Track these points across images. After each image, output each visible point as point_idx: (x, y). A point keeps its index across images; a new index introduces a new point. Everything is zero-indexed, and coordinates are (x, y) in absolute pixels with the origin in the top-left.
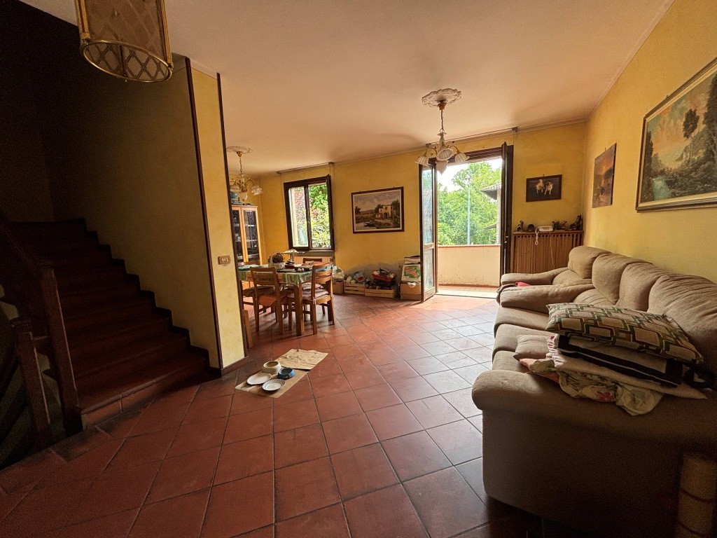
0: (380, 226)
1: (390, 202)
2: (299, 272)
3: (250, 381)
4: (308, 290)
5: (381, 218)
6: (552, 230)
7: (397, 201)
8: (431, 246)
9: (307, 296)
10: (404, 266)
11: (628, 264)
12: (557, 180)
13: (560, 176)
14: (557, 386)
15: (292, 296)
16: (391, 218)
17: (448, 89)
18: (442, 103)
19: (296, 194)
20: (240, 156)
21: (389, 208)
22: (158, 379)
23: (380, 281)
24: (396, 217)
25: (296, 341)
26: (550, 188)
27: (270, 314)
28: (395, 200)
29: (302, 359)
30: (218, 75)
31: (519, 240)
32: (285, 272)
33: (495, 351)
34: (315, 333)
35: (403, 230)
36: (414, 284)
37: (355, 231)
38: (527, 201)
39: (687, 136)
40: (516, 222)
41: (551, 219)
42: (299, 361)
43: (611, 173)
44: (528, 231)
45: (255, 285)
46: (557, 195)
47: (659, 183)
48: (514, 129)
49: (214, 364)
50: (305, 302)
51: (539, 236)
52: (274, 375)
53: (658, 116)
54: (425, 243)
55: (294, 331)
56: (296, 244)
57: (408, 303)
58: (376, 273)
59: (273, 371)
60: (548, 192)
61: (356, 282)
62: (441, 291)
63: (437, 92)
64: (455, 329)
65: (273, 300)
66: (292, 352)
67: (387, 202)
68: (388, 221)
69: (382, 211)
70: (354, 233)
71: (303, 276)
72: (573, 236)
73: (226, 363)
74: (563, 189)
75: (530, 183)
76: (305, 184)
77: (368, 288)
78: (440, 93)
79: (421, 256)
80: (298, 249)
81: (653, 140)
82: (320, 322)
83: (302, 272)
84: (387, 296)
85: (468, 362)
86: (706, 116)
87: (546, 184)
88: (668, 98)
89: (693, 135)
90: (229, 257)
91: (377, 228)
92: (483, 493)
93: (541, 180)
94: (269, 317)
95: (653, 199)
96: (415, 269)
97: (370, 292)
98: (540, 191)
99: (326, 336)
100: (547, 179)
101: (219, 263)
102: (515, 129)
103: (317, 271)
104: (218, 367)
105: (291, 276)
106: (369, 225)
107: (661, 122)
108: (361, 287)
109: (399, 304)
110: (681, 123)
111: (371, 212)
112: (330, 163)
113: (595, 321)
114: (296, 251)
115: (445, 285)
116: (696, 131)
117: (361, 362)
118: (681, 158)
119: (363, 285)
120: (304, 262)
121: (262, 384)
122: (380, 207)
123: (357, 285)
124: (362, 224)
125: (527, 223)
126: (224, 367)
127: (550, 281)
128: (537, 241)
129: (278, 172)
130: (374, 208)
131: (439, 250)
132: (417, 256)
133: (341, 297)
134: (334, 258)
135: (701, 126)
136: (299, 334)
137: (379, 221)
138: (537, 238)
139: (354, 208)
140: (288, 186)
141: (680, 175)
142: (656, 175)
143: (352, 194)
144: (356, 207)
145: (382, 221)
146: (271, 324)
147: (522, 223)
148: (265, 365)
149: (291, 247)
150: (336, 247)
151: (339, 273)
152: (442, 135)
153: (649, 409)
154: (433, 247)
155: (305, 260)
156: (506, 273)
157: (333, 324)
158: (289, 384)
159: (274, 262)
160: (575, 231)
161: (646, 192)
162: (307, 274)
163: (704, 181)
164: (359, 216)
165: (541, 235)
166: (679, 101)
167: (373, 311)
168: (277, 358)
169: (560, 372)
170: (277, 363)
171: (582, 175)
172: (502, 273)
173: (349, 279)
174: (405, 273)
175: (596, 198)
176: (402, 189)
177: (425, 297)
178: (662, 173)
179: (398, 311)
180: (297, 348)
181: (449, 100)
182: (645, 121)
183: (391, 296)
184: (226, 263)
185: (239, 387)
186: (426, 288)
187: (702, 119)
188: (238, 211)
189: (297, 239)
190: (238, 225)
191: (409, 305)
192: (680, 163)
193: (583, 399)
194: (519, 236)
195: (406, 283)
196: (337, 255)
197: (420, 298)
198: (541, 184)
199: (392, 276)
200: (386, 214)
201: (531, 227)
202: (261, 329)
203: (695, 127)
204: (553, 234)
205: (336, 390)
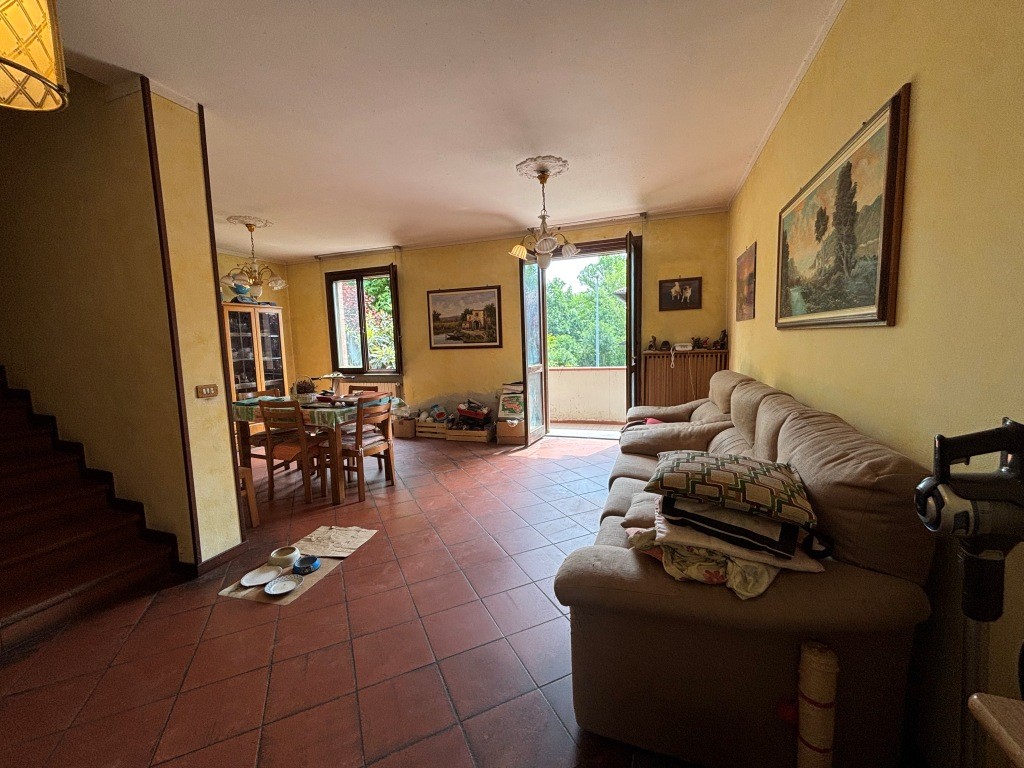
0: (468, 339)
1: (482, 306)
2: (338, 407)
3: (245, 581)
4: (352, 434)
5: (470, 328)
6: (691, 348)
7: (493, 305)
8: (538, 368)
9: (350, 444)
10: (502, 397)
11: (765, 396)
12: (696, 283)
13: (700, 279)
14: (659, 564)
15: (326, 444)
16: (484, 328)
17: (550, 157)
18: (543, 175)
19: (344, 291)
20: (251, 230)
21: (481, 314)
22: (76, 590)
23: (469, 418)
24: (490, 328)
25: (330, 513)
26: (688, 293)
27: (294, 471)
28: (489, 303)
29: (335, 542)
30: (201, 108)
31: (651, 361)
32: (316, 408)
33: (604, 517)
34: (362, 499)
35: (500, 346)
36: (516, 422)
37: (433, 345)
38: (661, 309)
39: (819, 239)
40: (646, 338)
41: (690, 335)
42: (331, 545)
43: (753, 276)
44: (661, 350)
45: (267, 428)
46: (696, 303)
47: (795, 294)
48: (641, 214)
49: (185, 557)
50: (346, 453)
51: (676, 357)
52: (287, 569)
53: (793, 213)
54: (530, 365)
55: (329, 496)
56: (344, 364)
57: (507, 449)
58: (463, 407)
59: (289, 562)
60: (686, 298)
61: (435, 420)
62: (554, 430)
63: (535, 160)
64: (565, 485)
65: (295, 450)
66: (322, 529)
67: (479, 305)
68: (480, 333)
69: (472, 318)
70: (432, 348)
71: (343, 414)
72: (716, 356)
73: (207, 554)
74: (705, 296)
75: (664, 286)
76: (358, 275)
77: (450, 429)
78: (539, 161)
79: (524, 383)
80: (344, 371)
81: (788, 240)
82: (373, 483)
83: (342, 407)
84: (478, 439)
85: (578, 531)
86: (836, 216)
87: (683, 289)
88: (802, 191)
89: (824, 238)
90: (215, 388)
91: (465, 342)
92: (573, 726)
93: (677, 283)
94: (291, 476)
95: (790, 315)
96: (517, 400)
97: (453, 435)
98: (676, 297)
99: (379, 503)
100: (685, 282)
101: (198, 397)
102: (644, 215)
103: (365, 406)
104: (191, 560)
105: (323, 415)
106: (453, 338)
107: (795, 220)
108: (441, 427)
109: (493, 450)
110: (813, 223)
111: (455, 319)
112: (396, 247)
113: (703, 476)
114: (341, 375)
115: (560, 422)
116: (827, 234)
117: (426, 540)
118: (813, 266)
119: (445, 424)
120: (350, 392)
121: (265, 585)
122: (468, 312)
123: (436, 425)
124: (443, 337)
125: (661, 339)
126: (203, 560)
127: (687, 417)
128: (673, 363)
129: (316, 257)
130: (459, 313)
131: (549, 373)
132: (520, 383)
133: (412, 442)
134: (402, 384)
135: (831, 229)
136: (336, 502)
137: (467, 332)
138: (673, 359)
139: (431, 313)
140: (332, 278)
141: (815, 286)
142: (792, 285)
143: (429, 293)
144: (435, 312)
145: (471, 332)
146: (293, 488)
147: (654, 339)
148: (273, 554)
149: (335, 367)
150: (405, 368)
151: (403, 408)
152: (543, 218)
153: (761, 590)
154: (541, 370)
155: (352, 389)
156: (636, 405)
157: (393, 484)
158: (309, 581)
159: (299, 392)
160: (718, 351)
161: (784, 307)
162: (350, 411)
163: (835, 295)
164: (438, 325)
165: (679, 355)
166: (810, 197)
167: (455, 463)
168: (296, 541)
169: (664, 546)
170: (294, 549)
171: (725, 278)
172: (629, 406)
173: (423, 416)
174: (503, 406)
175: (740, 309)
176: (499, 288)
177: (531, 440)
178: (798, 282)
179: (491, 461)
180: (330, 525)
181: (552, 172)
182: (780, 217)
183: (484, 440)
184: (209, 396)
185: (225, 592)
186: (532, 428)
187: (831, 220)
188: (249, 313)
189: (346, 356)
190: (249, 334)
191: (508, 452)
192: (814, 271)
193: (689, 582)
194: (650, 356)
195: (504, 420)
196: (407, 381)
197: (524, 442)
198: (675, 289)
199: (485, 411)
200: (477, 323)
201: (666, 344)
202: (278, 496)
203: (825, 229)
204: (692, 354)
205: (382, 587)
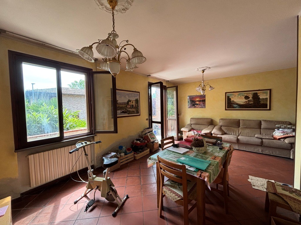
10: (148, 134)
16: (135, 108)
21: (134, 102)
28: (136, 98)
35: (140, 115)
39: (246, 99)
43: (204, 100)
67: (133, 99)
76: (57, 65)
91: (128, 114)
95: (233, 108)
106: (123, 112)
107: (234, 95)
108: (131, 156)
110: (243, 97)
111: (124, 103)
119: (133, 153)
122: (129, 101)
130: (126, 101)
137: (129, 109)
142: (234, 104)
166: (241, 93)
176: (139, 93)
182: (226, 93)
183: (149, 153)
187: (251, 98)
200: (133, 105)
